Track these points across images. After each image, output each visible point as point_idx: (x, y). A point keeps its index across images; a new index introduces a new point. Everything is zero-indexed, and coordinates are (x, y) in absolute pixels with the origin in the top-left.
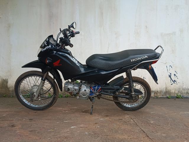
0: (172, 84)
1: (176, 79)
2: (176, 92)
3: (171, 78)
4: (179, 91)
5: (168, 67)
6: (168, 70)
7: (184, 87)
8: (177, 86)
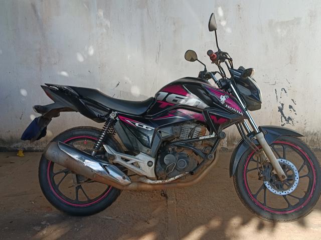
1: (292, 115)
3: (282, 114)
5: (278, 91)
6: (279, 98)
7: (307, 129)
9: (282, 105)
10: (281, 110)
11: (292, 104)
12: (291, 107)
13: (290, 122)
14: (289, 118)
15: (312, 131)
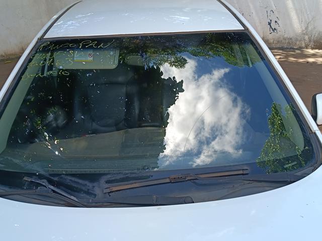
0: (271, 33)
1: (277, 27)
2: (275, 42)
3: (270, 26)
4: (278, 42)
5: (269, 12)
6: (269, 16)
7: (286, 36)
8: (277, 35)
9: (271, 20)
10: (270, 24)
11: (277, 20)
12: (276, 22)
13: (275, 31)
14: (275, 29)
15: (289, 37)
